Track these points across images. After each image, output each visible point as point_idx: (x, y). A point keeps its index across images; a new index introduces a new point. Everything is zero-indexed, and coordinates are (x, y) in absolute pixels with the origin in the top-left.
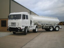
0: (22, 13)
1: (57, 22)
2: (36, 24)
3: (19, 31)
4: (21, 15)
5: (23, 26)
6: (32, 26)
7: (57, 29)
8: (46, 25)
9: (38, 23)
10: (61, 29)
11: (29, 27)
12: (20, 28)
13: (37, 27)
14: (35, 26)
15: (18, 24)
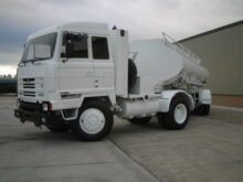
3: (44, 120)
5: (64, 96)
6: (142, 95)
11: (113, 101)
12: (49, 104)
14: (170, 95)
15: (42, 86)
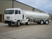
0: (15, 9)
1: (47, 17)
2: (29, 18)
3: (12, 23)
4: (14, 10)
6: (24, 20)
7: (47, 22)
8: (37, 19)
9: (30, 17)
10: (51, 22)
11: (21, 20)
12: (13, 21)
13: (29, 20)
15: (12, 18)
